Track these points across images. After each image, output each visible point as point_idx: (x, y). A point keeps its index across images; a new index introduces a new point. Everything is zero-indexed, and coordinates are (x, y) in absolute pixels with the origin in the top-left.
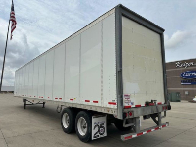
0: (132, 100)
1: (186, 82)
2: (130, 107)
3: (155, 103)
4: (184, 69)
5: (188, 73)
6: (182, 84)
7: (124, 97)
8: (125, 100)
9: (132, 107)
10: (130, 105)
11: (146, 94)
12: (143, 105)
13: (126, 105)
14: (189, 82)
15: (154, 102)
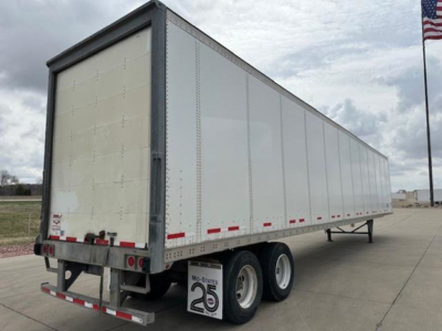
0: (64, 225)
2: (57, 239)
3: (112, 240)
7: (52, 219)
8: (52, 224)
9: (61, 238)
10: (59, 234)
11: (92, 214)
12: (81, 239)
13: (52, 232)
15: (107, 238)
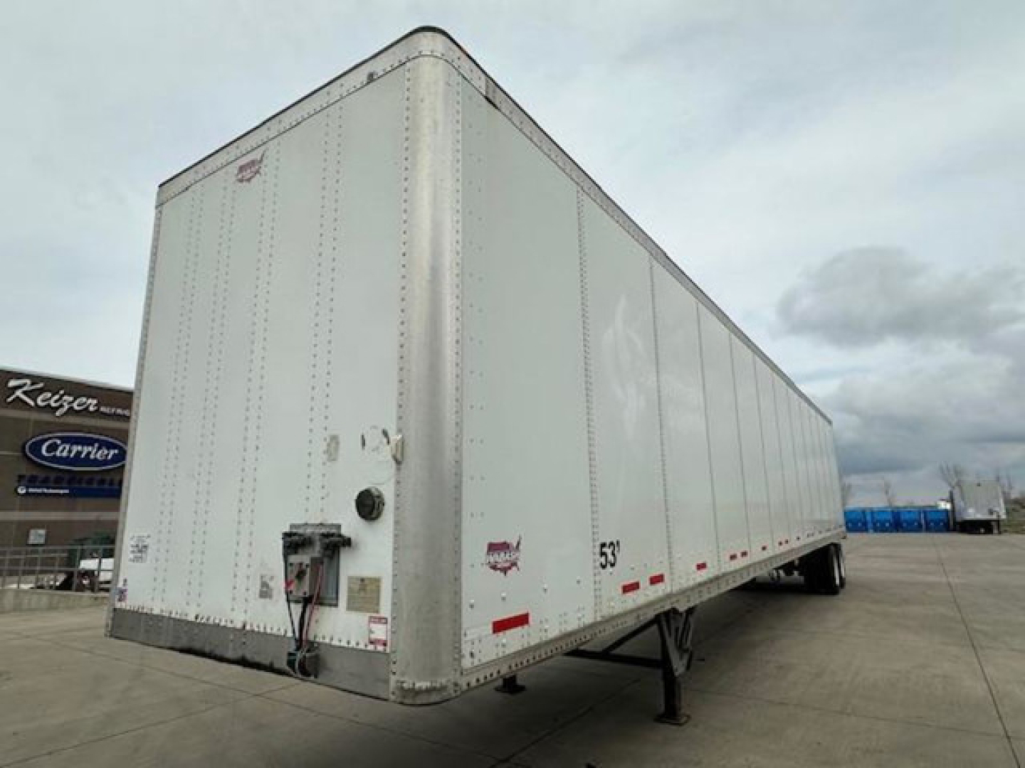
1: (45, 483)
4: (46, 417)
5: (65, 440)
6: (22, 491)
14: (58, 483)
